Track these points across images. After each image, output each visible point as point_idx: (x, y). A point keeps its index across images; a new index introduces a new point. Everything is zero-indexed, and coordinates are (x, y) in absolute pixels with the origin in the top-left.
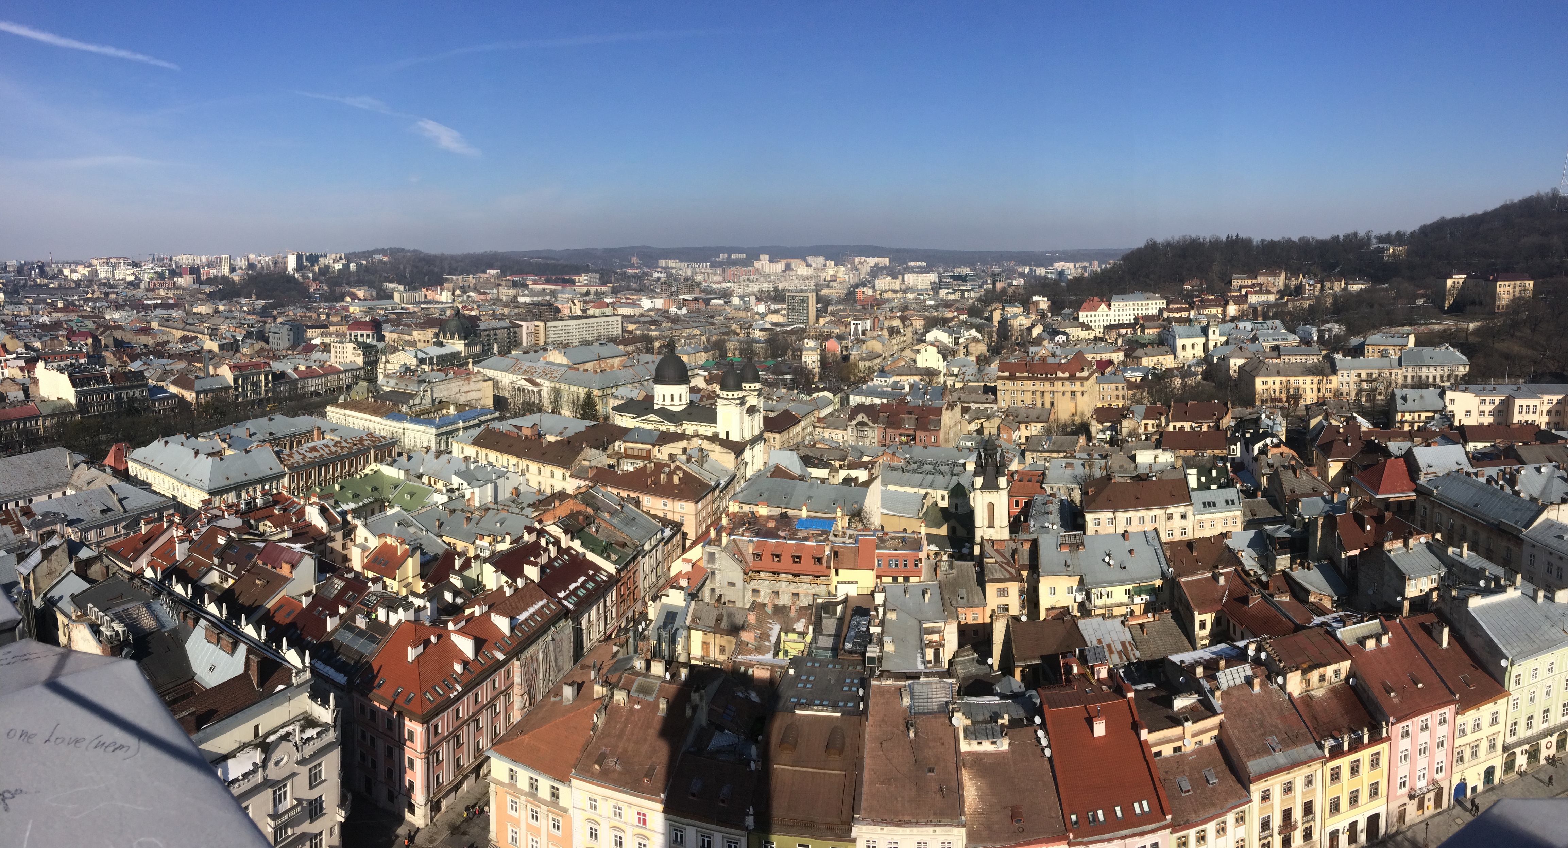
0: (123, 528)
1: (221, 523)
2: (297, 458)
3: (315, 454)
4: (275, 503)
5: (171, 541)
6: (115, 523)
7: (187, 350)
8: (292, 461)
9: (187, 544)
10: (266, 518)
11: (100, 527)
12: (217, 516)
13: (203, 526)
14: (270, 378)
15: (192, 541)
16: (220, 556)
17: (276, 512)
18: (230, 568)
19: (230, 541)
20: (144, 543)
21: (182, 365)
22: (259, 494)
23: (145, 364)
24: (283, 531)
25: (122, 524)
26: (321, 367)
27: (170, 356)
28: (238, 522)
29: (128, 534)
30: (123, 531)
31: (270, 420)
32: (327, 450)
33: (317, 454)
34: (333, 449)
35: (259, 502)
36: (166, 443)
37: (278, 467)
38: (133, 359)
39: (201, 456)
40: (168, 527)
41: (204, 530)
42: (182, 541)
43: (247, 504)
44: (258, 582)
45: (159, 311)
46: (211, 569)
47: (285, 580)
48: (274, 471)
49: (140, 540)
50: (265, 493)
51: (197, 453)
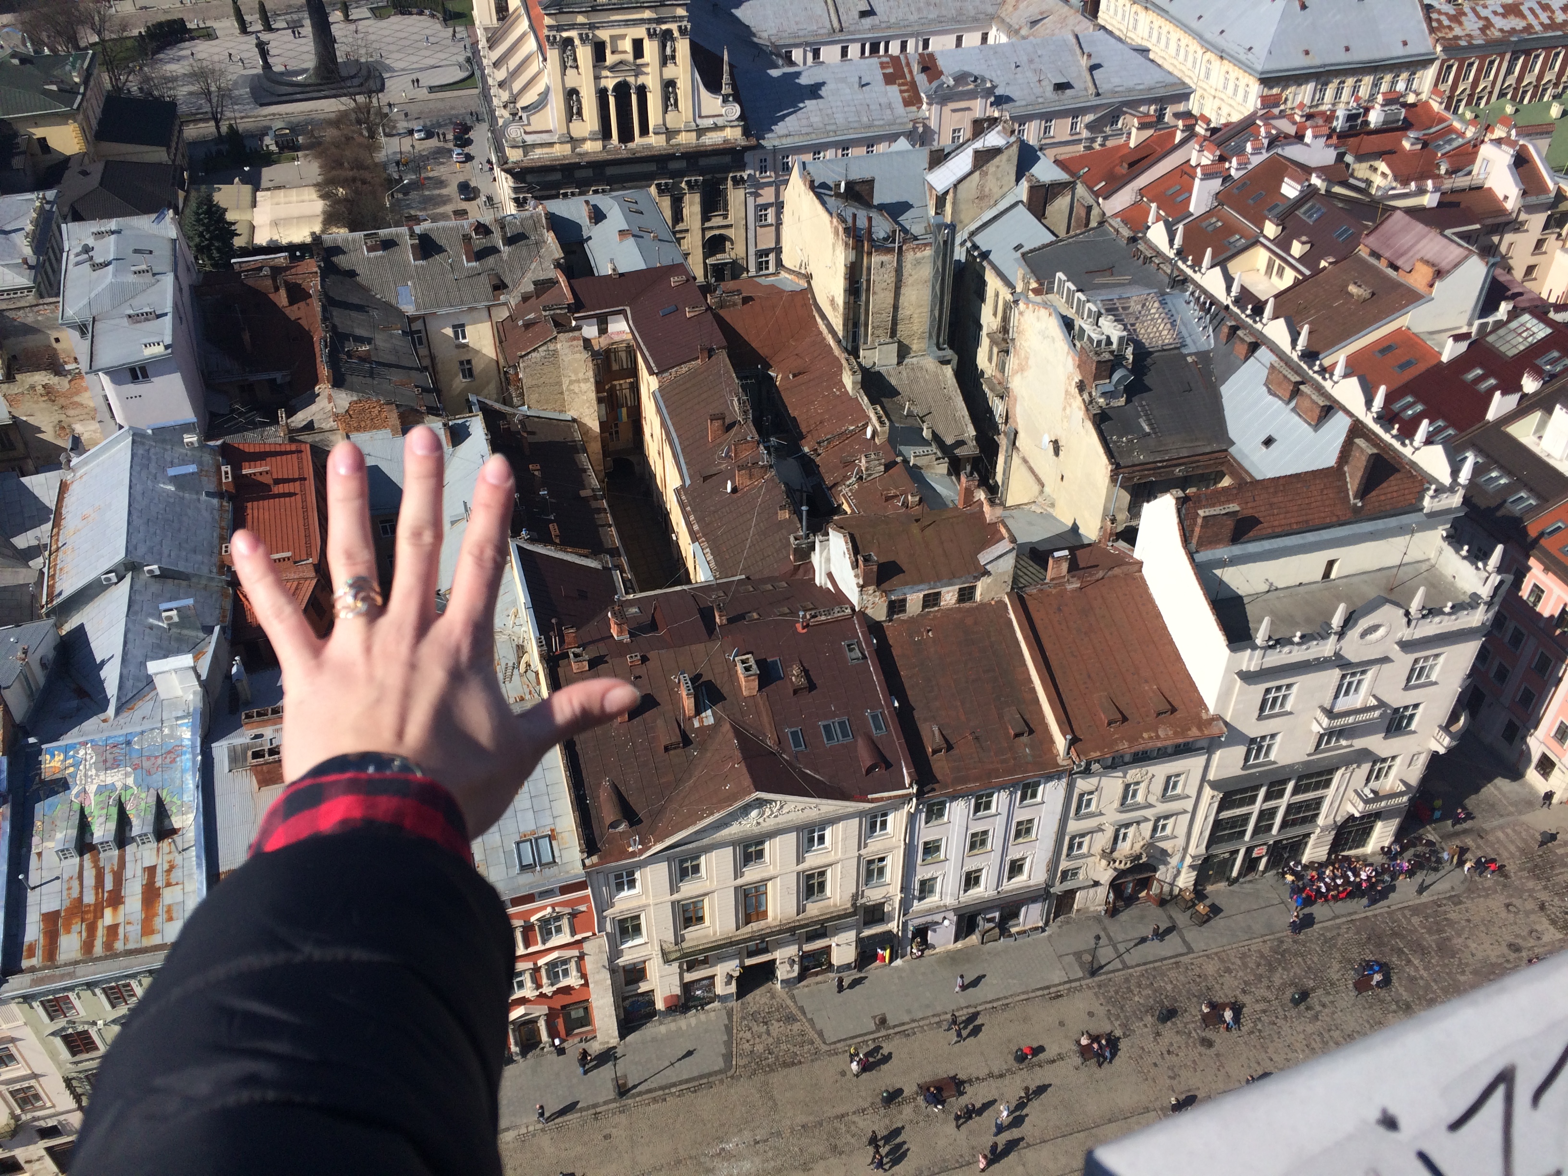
0: (1089, 127)
1: (1293, 152)
2: (1469, 27)
3: (1513, 23)
4: (1407, 125)
5: (1185, 172)
6: (1075, 113)
8: (1457, 31)
9: (1216, 184)
10: (1380, 155)
11: (1048, 117)
12: (1287, 136)
13: (1257, 151)
15: (1227, 178)
16: (1282, 221)
17: (1406, 145)
18: (1297, 249)
19: (1310, 193)
20: (1131, 165)
22: (1380, 98)
24: (1422, 191)
25: (1089, 118)
28: (1328, 156)
29: (1093, 140)
30: (1085, 134)
33: (1519, 24)
35: (1375, 118)
37: (1421, 43)
40: (1184, 142)
41: (1256, 160)
42: (1208, 175)
43: (1351, 118)
44: (1352, 289)
46: (1255, 243)
47: (1412, 297)
48: (1412, 50)
49: (1122, 159)
50: (1393, 99)
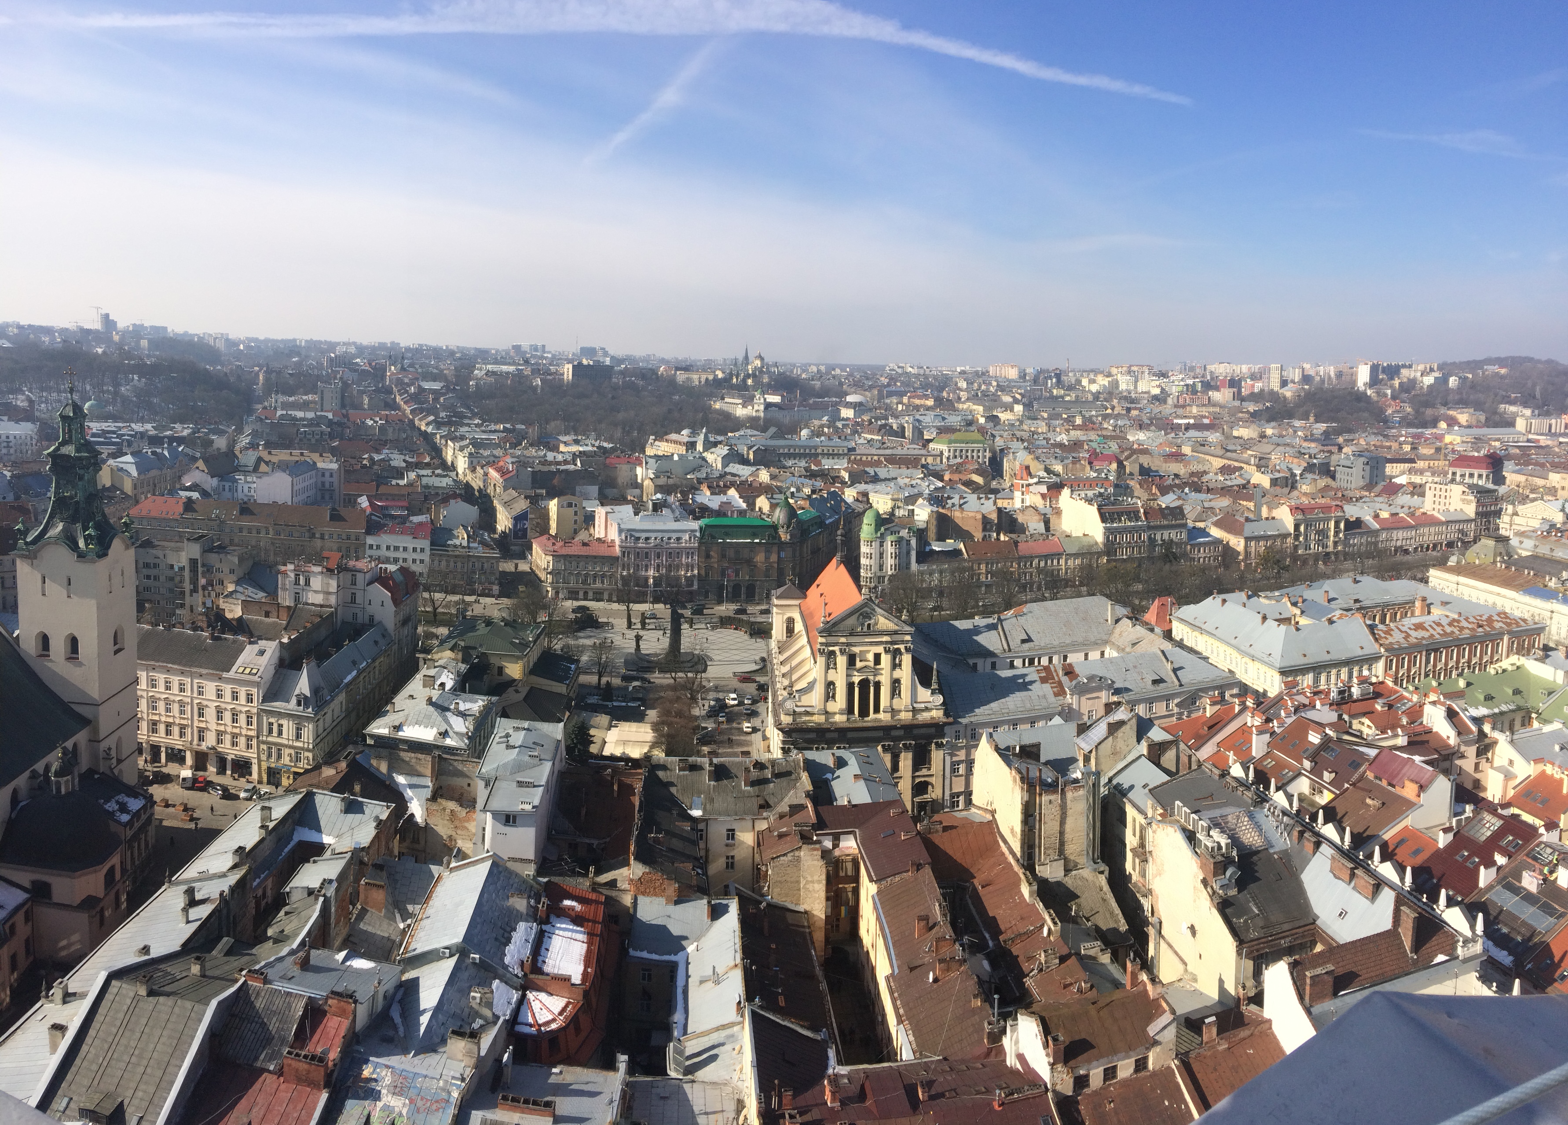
0: (1177, 705)
1: (1311, 715)
2: (1397, 637)
3: (1421, 634)
4: (1377, 695)
5: (1245, 730)
6: (1168, 698)
7: (1229, 483)
8: (1390, 640)
9: (1266, 737)
10: (1364, 714)
11: (1150, 701)
12: (1305, 706)
13: (1288, 716)
14: (1342, 526)
15: (1273, 733)
16: (1313, 758)
17: (1378, 707)
18: (1327, 776)
19: (1327, 740)
20: (1210, 728)
21: (1224, 502)
22: (1355, 680)
23: (1179, 498)
24: (1396, 736)
25: (1176, 701)
26: (1412, 515)
27: (1209, 490)
28: (1333, 717)
29: (1181, 714)
30: (1176, 710)
31: (1356, 582)
32: (1439, 629)
33: (1426, 634)
34: (1449, 629)
35: (1356, 691)
36: (1224, 601)
37: (1371, 647)
38: (1164, 490)
39: (1270, 623)
40: (1241, 712)
41: (1289, 721)
42: (1261, 732)
43: (1341, 692)
44: (1369, 801)
45: (1192, 433)
46: (1300, 774)
47: (1409, 805)
48: (1366, 651)
49: (1204, 724)
50: (1363, 681)
51: (1265, 618)
